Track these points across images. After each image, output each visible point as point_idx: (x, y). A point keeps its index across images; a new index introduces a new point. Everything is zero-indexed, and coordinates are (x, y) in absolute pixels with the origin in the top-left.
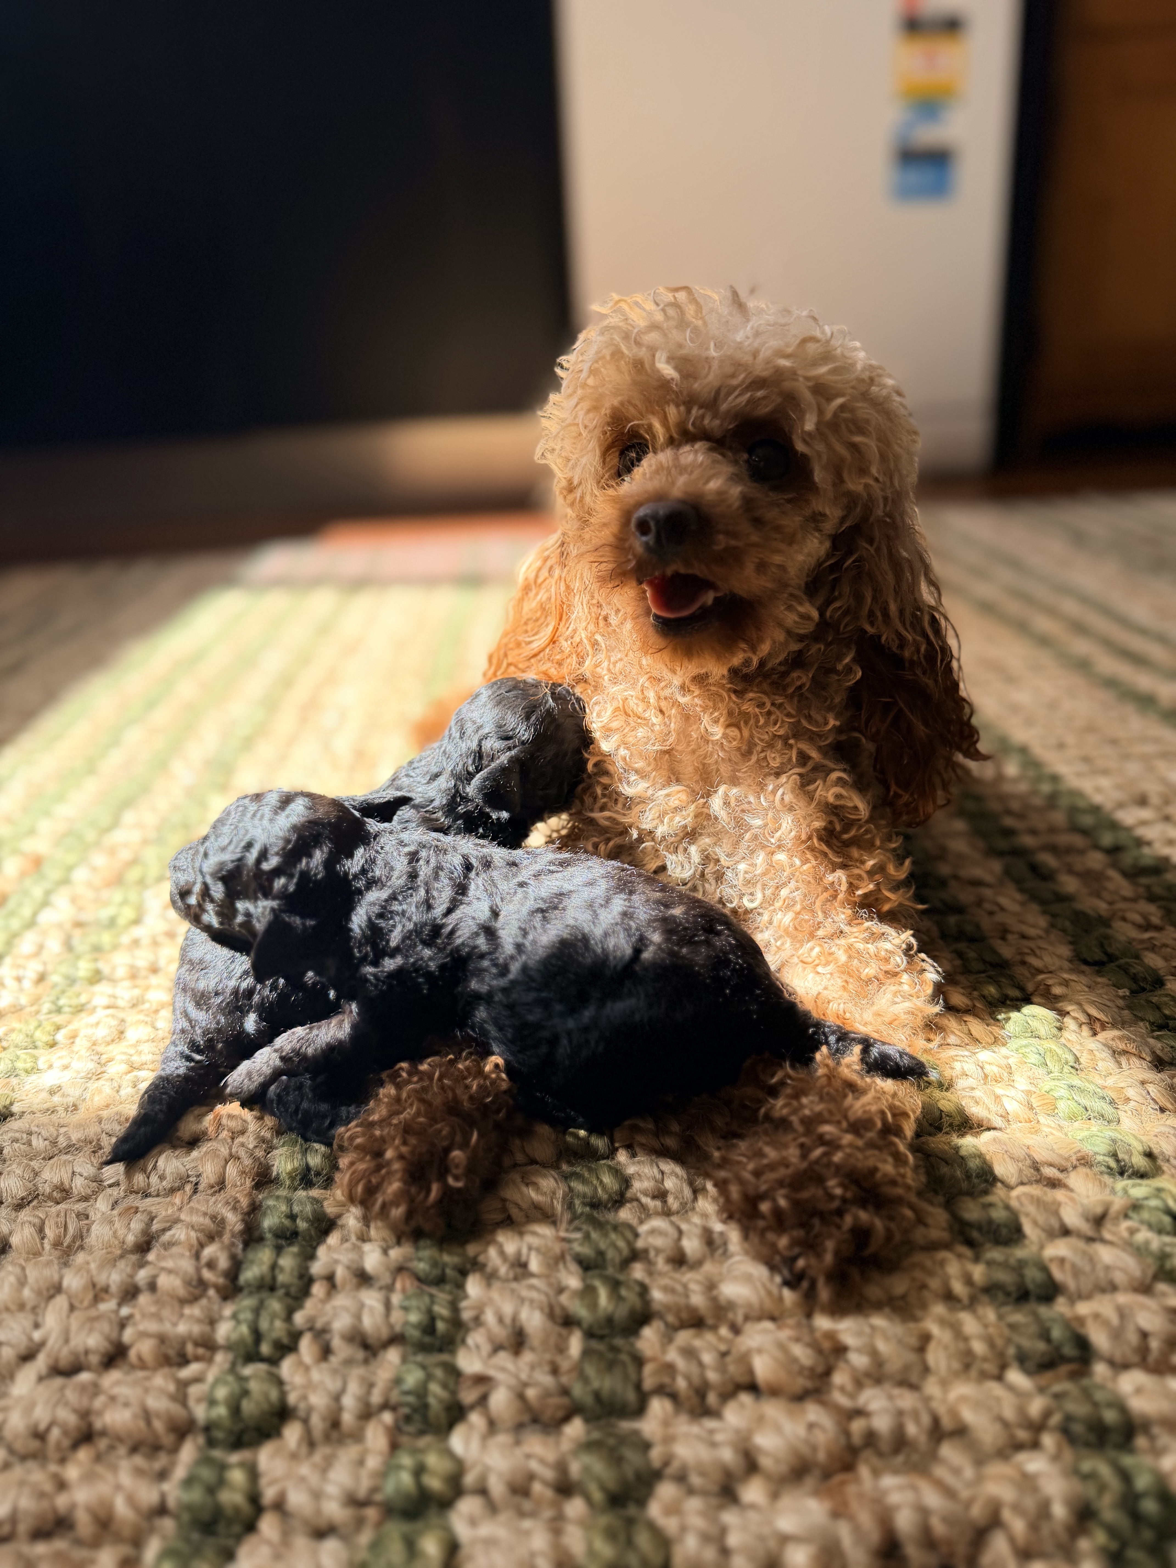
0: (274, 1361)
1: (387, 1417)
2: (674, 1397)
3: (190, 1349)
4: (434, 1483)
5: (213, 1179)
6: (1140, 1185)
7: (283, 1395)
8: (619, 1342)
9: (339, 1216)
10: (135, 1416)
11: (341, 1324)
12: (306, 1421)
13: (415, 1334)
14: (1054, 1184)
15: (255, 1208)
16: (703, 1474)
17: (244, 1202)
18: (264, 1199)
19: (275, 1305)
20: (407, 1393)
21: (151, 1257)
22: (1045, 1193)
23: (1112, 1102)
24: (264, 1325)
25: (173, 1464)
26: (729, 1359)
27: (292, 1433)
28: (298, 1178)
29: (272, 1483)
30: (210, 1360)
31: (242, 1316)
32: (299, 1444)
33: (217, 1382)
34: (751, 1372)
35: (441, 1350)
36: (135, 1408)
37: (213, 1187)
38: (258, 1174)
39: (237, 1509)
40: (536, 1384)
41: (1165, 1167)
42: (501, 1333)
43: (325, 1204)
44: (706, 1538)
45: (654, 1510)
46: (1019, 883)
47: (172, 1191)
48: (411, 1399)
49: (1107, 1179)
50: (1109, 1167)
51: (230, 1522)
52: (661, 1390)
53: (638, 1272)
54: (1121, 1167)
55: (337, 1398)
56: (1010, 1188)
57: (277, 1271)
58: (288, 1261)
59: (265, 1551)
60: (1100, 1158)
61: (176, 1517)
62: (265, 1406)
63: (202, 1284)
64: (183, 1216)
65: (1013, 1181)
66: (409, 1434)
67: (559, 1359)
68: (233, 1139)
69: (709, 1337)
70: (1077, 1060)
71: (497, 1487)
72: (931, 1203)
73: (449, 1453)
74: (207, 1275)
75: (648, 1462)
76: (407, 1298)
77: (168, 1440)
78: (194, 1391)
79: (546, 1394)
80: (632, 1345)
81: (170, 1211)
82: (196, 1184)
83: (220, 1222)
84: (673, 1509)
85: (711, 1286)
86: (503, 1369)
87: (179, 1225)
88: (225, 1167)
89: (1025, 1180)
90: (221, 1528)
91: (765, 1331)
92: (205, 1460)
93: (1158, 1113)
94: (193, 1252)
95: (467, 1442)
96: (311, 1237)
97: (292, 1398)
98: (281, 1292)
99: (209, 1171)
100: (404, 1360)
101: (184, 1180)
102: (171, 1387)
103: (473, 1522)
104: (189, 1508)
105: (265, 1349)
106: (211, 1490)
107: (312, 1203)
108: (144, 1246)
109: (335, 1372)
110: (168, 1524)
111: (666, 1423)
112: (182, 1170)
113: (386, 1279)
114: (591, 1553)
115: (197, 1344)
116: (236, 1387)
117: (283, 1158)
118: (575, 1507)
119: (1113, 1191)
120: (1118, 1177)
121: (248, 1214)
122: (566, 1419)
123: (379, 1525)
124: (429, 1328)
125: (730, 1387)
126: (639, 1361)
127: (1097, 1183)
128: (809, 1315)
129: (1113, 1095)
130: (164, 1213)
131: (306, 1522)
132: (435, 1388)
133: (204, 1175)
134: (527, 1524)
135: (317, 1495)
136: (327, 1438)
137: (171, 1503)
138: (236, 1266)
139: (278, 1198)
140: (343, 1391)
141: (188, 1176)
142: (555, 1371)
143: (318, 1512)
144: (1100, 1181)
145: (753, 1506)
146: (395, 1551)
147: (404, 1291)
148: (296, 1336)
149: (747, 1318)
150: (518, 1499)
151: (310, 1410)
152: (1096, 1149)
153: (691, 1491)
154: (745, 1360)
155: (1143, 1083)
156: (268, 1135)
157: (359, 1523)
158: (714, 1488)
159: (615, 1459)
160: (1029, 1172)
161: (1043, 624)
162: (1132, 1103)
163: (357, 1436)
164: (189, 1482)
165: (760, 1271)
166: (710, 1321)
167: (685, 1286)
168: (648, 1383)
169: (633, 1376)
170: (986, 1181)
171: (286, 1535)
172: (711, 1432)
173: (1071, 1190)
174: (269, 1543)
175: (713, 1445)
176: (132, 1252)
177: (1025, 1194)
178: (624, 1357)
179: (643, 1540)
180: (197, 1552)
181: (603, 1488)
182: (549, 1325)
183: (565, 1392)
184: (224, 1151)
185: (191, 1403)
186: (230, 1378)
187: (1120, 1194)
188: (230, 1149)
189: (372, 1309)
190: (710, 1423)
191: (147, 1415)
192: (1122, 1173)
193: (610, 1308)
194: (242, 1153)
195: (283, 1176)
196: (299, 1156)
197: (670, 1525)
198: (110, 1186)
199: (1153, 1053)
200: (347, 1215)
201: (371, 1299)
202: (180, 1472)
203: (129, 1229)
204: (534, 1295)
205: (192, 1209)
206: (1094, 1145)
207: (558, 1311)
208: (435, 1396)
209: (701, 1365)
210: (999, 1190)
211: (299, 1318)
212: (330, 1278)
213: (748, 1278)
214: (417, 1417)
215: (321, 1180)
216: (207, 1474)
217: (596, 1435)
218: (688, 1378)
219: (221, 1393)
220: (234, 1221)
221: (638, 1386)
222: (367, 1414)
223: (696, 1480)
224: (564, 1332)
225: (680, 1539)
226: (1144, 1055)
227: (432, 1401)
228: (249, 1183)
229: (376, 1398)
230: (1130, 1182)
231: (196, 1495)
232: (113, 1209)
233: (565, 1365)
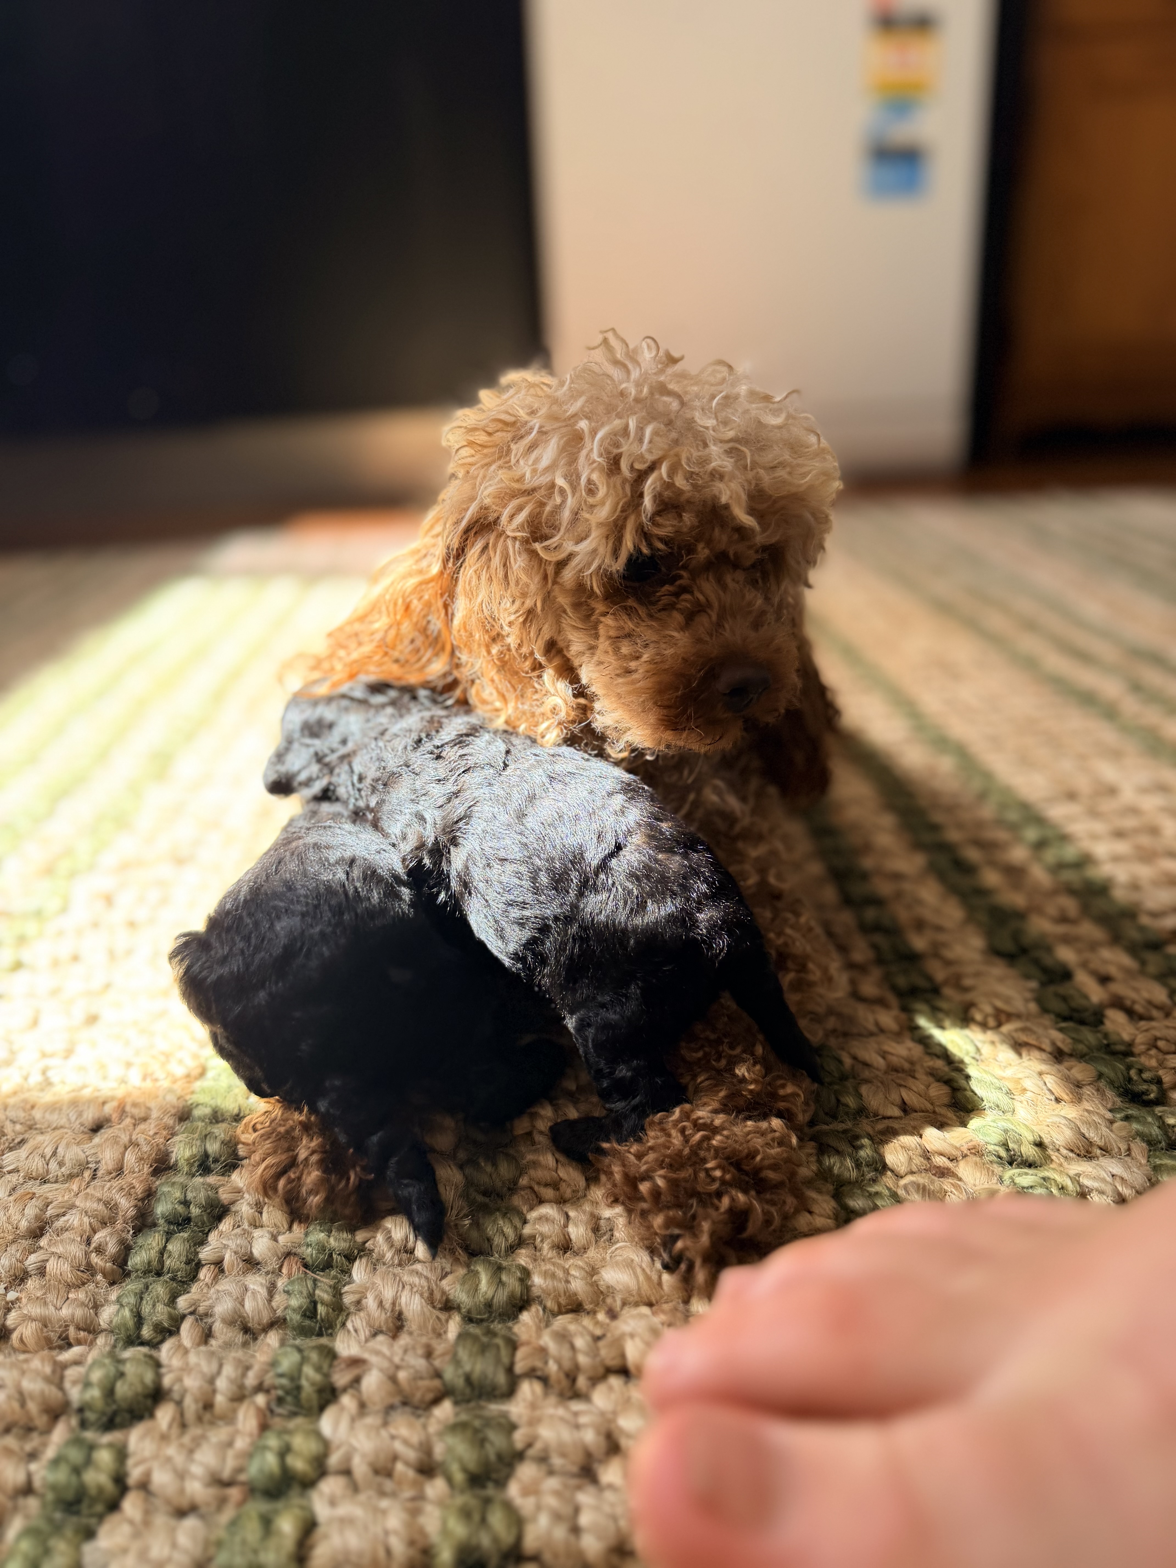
0: (155, 1345)
1: (261, 1400)
2: (544, 1380)
3: (72, 1332)
4: (298, 1464)
5: (111, 1165)
6: (1026, 1174)
7: (159, 1377)
8: (497, 1326)
9: (233, 1203)
10: (9, 1398)
11: (223, 1308)
12: (179, 1403)
13: (296, 1318)
14: (943, 1173)
15: (150, 1194)
16: (563, 1455)
17: (139, 1189)
18: (159, 1185)
19: (160, 1289)
20: (281, 1376)
21: (43, 1242)
22: (932, 1182)
23: (1009, 1093)
24: (146, 1309)
25: (45, 1445)
26: (601, 1344)
27: (164, 1415)
28: (196, 1164)
29: (137, 1464)
30: (92, 1344)
31: (125, 1301)
32: (170, 1426)
33: (96, 1363)
34: (623, 1356)
35: (320, 1334)
36: (10, 1390)
37: (111, 1173)
38: (156, 1161)
39: (101, 1489)
40: (409, 1367)
41: (1054, 1156)
42: (381, 1318)
43: (221, 1190)
44: (557, 1517)
45: (513, 1490)
46: (941, 876)
47: (71, 1177)
48: (284, 1381)
49: (997, 1169)
50: (1000, 1157)
51: (94, 1500)
52: (532, 1374)
53: (523, 1258)
54: (1011, 1157)
55: (212, 1381)
56: (899, 1176)
57: (165, 1256)
58: (177, 1247)
59: (126, 1529)
60: (991, 1148)
61: (42, 1496)
62: (139, 1389)
63: (90, 1269)
64: (77, 1203)
65: (902, 1170)
66: (280, 1415)
67: (435, 1343)
68: (135, 1125)
69: (586, 1321)
70: (978, 1050)
71: (360, 1467)
72: (820, 1192)
73: (318, 1434)
74: (95, 1259)
75: (511, 1442)
76: (292, 1283)
77: (41, 1421)
78: (71, 1373)
79: (417, 1377)
80: (510, 1329)
81: (66, 1198)
82: (95, 1170)
83: (112, 1207)
84: (530, 1490)
85: (593, 1271)
86: (378, 1353)
87: (74, 1211)
88: (123, 1154)
89: (915, 1169)
90: (84, 1507)
91: (642, 1316)
92: (77, 1441)
93: (1053, 1103)
94: (85, 1237)
95: (336, 1424)
96: (203, 1223)
97: (167, 1381)
98: (166, 1277)
99: (108, 1158)
100: (283, 1343)
101: (83, 1166)
102: (48, 1370)
103: (333, 1502)
104: (54, 1487)
105: (146, 1332)
106: (77, 1471)
107: (206, 1190)
108: (37, 1232)
109: (212, 1354)
110: (32, 1504)
111: (533, 1406)
112: (82, 1156)
113: (273, 1265)
114: (445, 1531)
115: (79, 1328)
116: (112, 1370)
117: (182, 1145)
118: (436, 1488)
119: (1001, 1180)
120: (1007, 1166)
121: (142, 1200)
122: (436, 1401)
123: (241, 1504)
124: (310, 1312)
125: (601, 1371)
126: (513, 1345)
127: (985, 1172)
128: (687, 1301)
129: (1011, 1085)
130: (60, 1199)
131: (168, 1502)
132: (308, 1371)
133: (103, 1162)
134: (384, 1503)
135: (181, 1475)
136: (200, 1419)
137: (37, 1483)
138: (126, 1250)
139: (173, 1184)
140: (219, 1372)
141: (88, 1163)
142: (429, 1354)
143: (182, 1491)
144: (988, 1169)
145: (611, 1487)
146: (252, 1531)
147: (290, 1276)
148: (177, 1321)
149: (624, 1304)
150: (379, 1479)
151: (184, 1391)
152: (988, 1139)
153: (551, 1472)
154: (618, 1343)
155: (1040, 1074)
156: (171, 1122)
157: (222, 1502)
158: (575, 1469)
159: (481, 1442)
160: (918, 1161)
161: (996, 621)
162: (1029, 1094)
163: (229, 1418)
164: (56, 1462)
165: (641, 1257)
166: (588, 1306)
167: (567, 1272)
168: (520, 1367)
169: (506, 1360)
170: (876, 1170)
171: (148, 1513)
172: (576, 1414)
173: (960, 1179)
174: (131, 1522)
175: (577, 1427)
176: (23, 1237)
177: (913, 1183)
178: (499, 1341)
179: (497, 1519)
180: (57, 1529)
181: (465, 1470)
182: (428, 1309)
183: (438, 1374)
184: (125, 1139)
185: (67, 1385)
186: (107, 1361)
187: (1007, 1182)
188: (131, 1135)
189: (254, 1293)
190: (576, 1406)
191: (22, 1398)
192: (1011, 1163)
193: (490, 1294)
194: (141, 1141)
195: (182, 1163)
196: (198, 1143)
197: (525, 1504)
198: (9, 1172)
199: (1053, 1043)
200: (241, 1201)
201: (256, 1283)
202: (50, 1453)
203: (23, 1215)
204: (416, 1280)
205: (87, 1194)
206: (985, 1135)
207: (437, 1296)
208: (308, 1379)
209: (573, 1347)
210: (888, 1180)
211: (182, 1302)
212: (218, 1264)
213: (629, 1264)
214: (289, 1399)
215: (218, 1166)
216: (75, 1455)
217: (464, 1417)
218: (558, 1362)
219: (97, 1375)
220: (126, 1206)
221: (510, 1370)
222: (239, 1397)
223: (557, 1461)
224: (443, 1316)
225: (534, 1519)
226: (1044, 1046)
227: (304, 1383)
228: (147, 1169)
229: (251, 1380)
230: (1018, 1171)
231: (62, 1476)
232: (10, 1195)
233: (440, 1348)
